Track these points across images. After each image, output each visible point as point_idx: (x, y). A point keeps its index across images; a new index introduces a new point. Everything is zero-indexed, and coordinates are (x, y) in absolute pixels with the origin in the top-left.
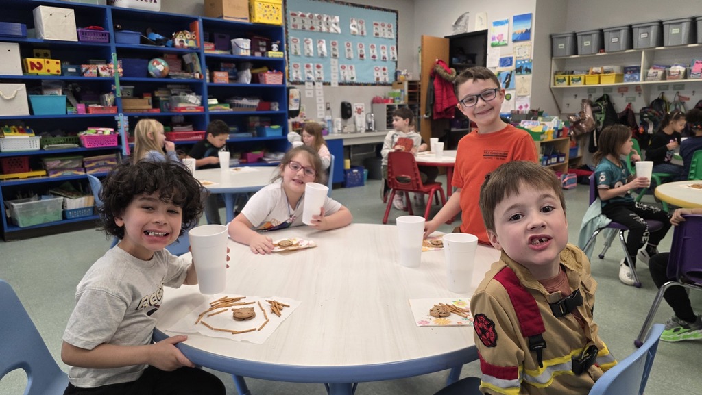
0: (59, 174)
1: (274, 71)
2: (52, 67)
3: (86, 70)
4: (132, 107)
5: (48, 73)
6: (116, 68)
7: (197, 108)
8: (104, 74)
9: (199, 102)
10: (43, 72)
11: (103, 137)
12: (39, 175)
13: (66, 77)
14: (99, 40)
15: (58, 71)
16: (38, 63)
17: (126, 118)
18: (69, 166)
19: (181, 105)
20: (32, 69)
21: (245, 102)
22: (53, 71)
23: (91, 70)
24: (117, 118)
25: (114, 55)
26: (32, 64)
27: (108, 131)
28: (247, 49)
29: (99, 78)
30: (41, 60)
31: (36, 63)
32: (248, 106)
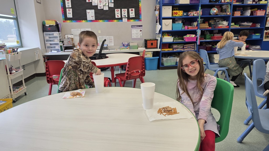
0: (177, 50)
1: (262, 10)
2: (180, 13)
3: (190, 14)
4: (202, 27)
5: (179, 16)
6: (200, 12)
7: (226, 27)
8: (196, 15)
9: (227, 24)
10: (177, 15)
11: (192, 38)
12: (170, 50)
13: (183, 17)
14: (196, 3)
15: (182, 15)
16: (177, 12)
17: (200, 31)
18: (179, 48)
19: (220, 26)
20: (175, 14)
22: (180, 15)
23: (191, 14)
24: (197, 31)
25: (200, 8)
26: (175, 12)
27: (193, 36)
28: (251, 1)
29: (194, 17)
30: (178, 11)
31: (176, 12)
32: (247, 25)
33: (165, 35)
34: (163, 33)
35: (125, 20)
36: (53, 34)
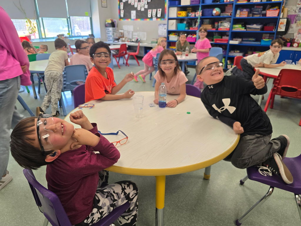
2: (183, 14)
3: (191, 15)
6: (200, 13)
8: (197, 16)
9: (229, 26)
10: (181, 16)
13: (189, 17)
15: (185, 16)
16: (180, 13)
19: (221, 27)
20: (179, 15)
21: (255, 26)
22: (183, 16)
23: (193, 15)
25: (200, 8)
29: (195, 17)
32: (254, 28)
33: (172, 34)
34: (170, 32)
35: (154, 19)
36: (109, 29)
